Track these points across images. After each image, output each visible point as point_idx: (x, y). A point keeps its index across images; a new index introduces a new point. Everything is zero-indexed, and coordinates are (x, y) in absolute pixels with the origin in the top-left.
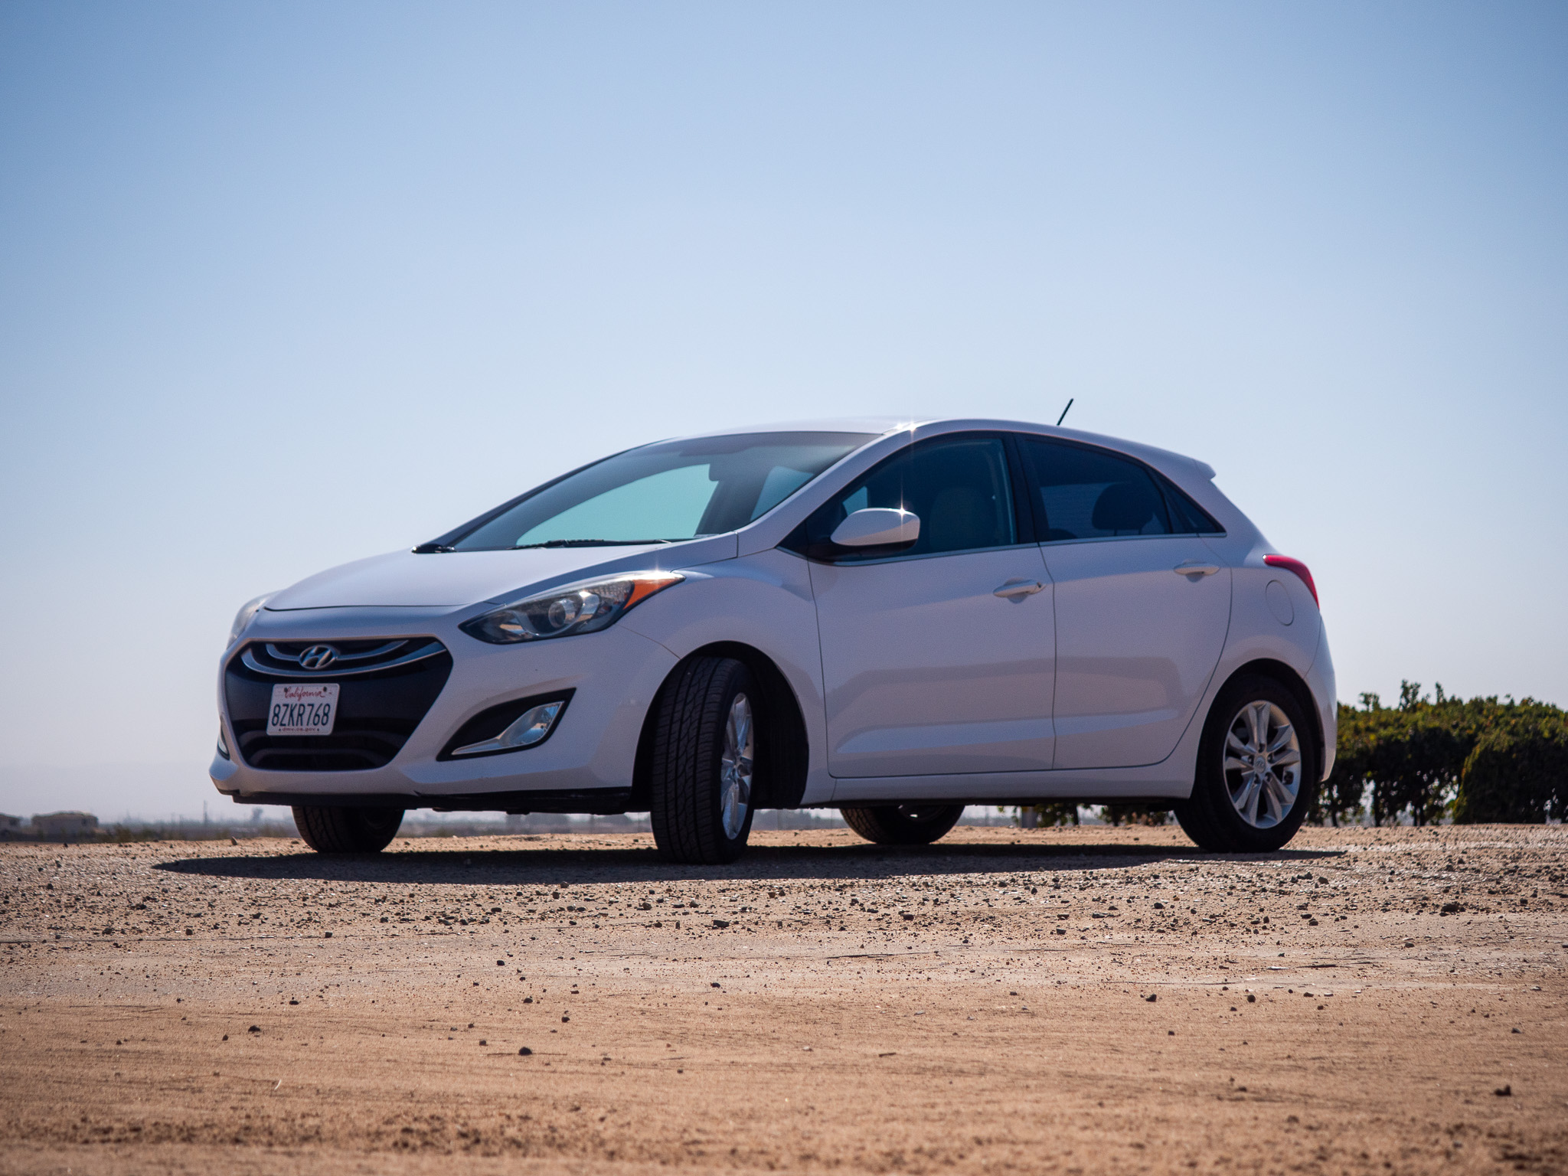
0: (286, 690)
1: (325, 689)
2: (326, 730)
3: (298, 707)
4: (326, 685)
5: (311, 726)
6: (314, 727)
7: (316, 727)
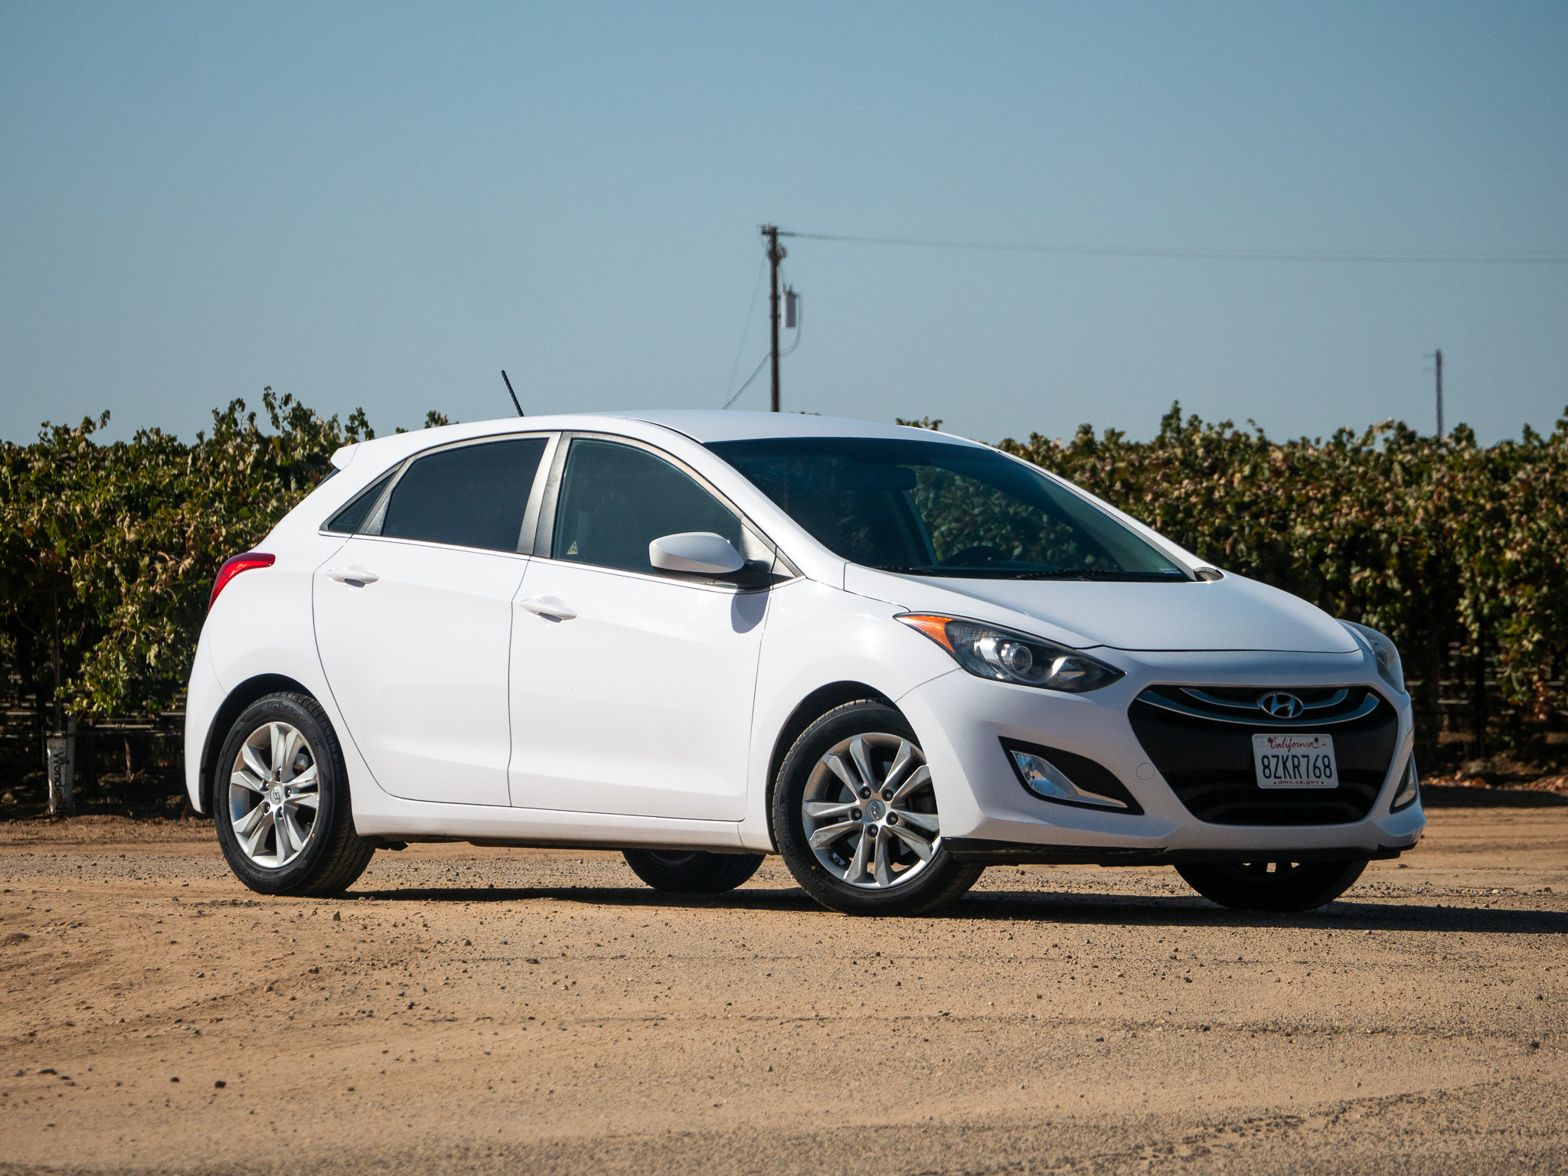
0: (1270, 741)
1: (1316, 740)
2: (1333, 783)
3: (1290, 758)
4: (1317, 735)
5: (1313, 778)
6: (1316, 779)
7: (1320, 780)
